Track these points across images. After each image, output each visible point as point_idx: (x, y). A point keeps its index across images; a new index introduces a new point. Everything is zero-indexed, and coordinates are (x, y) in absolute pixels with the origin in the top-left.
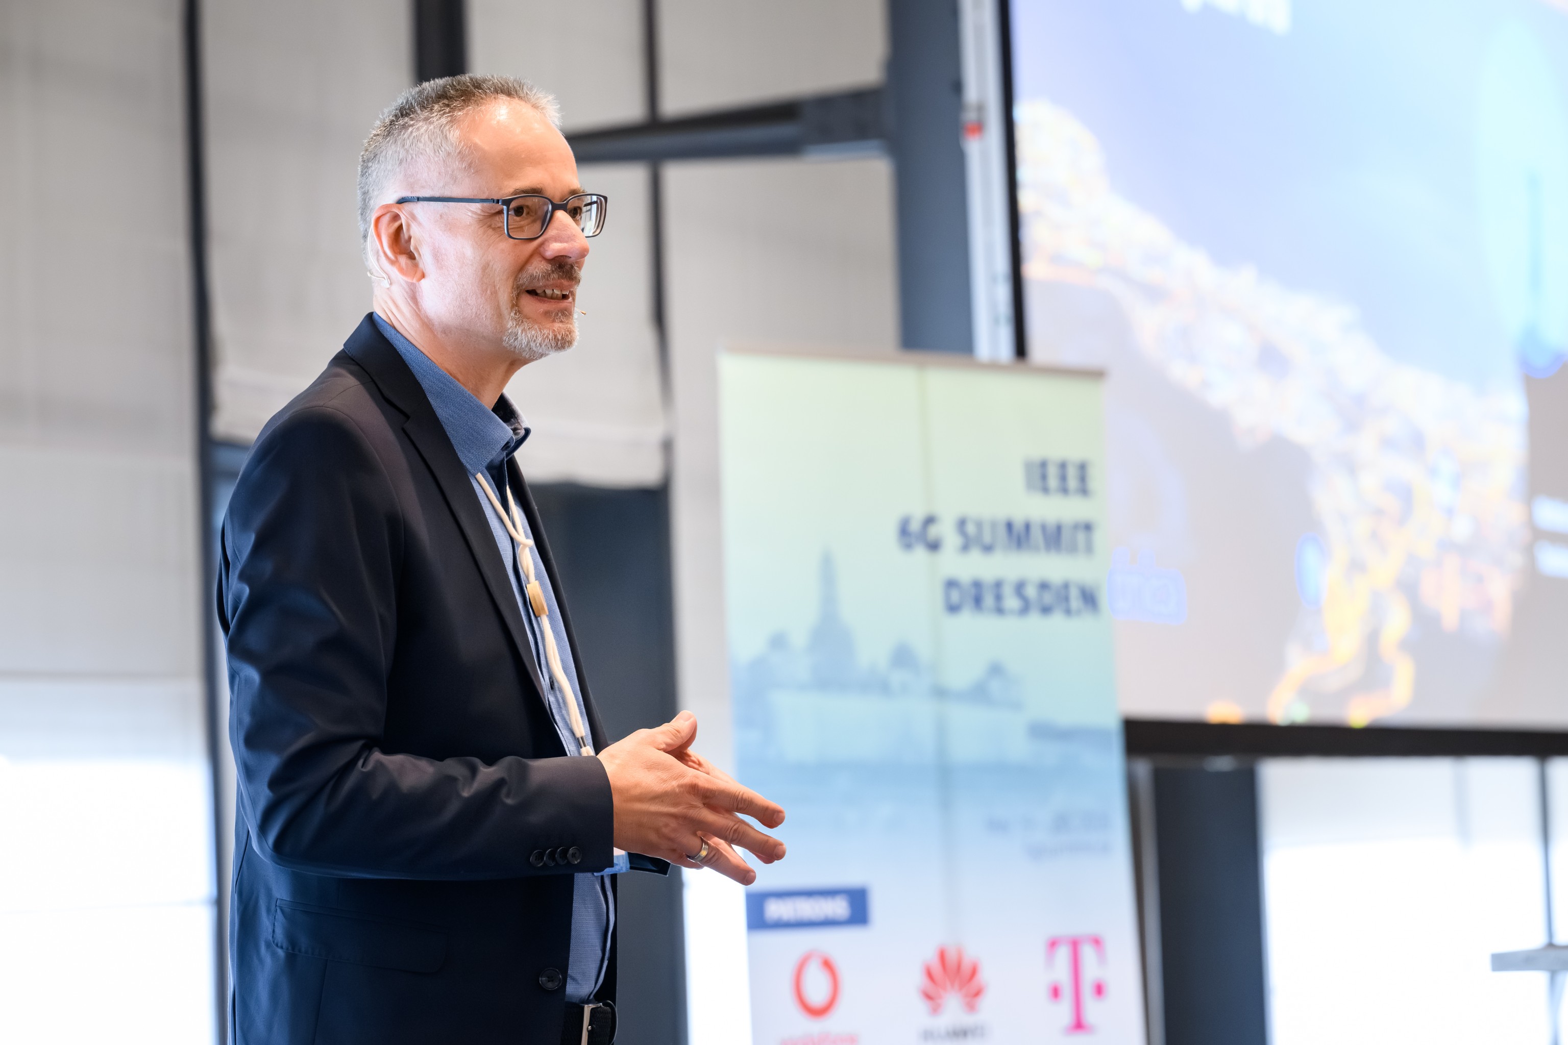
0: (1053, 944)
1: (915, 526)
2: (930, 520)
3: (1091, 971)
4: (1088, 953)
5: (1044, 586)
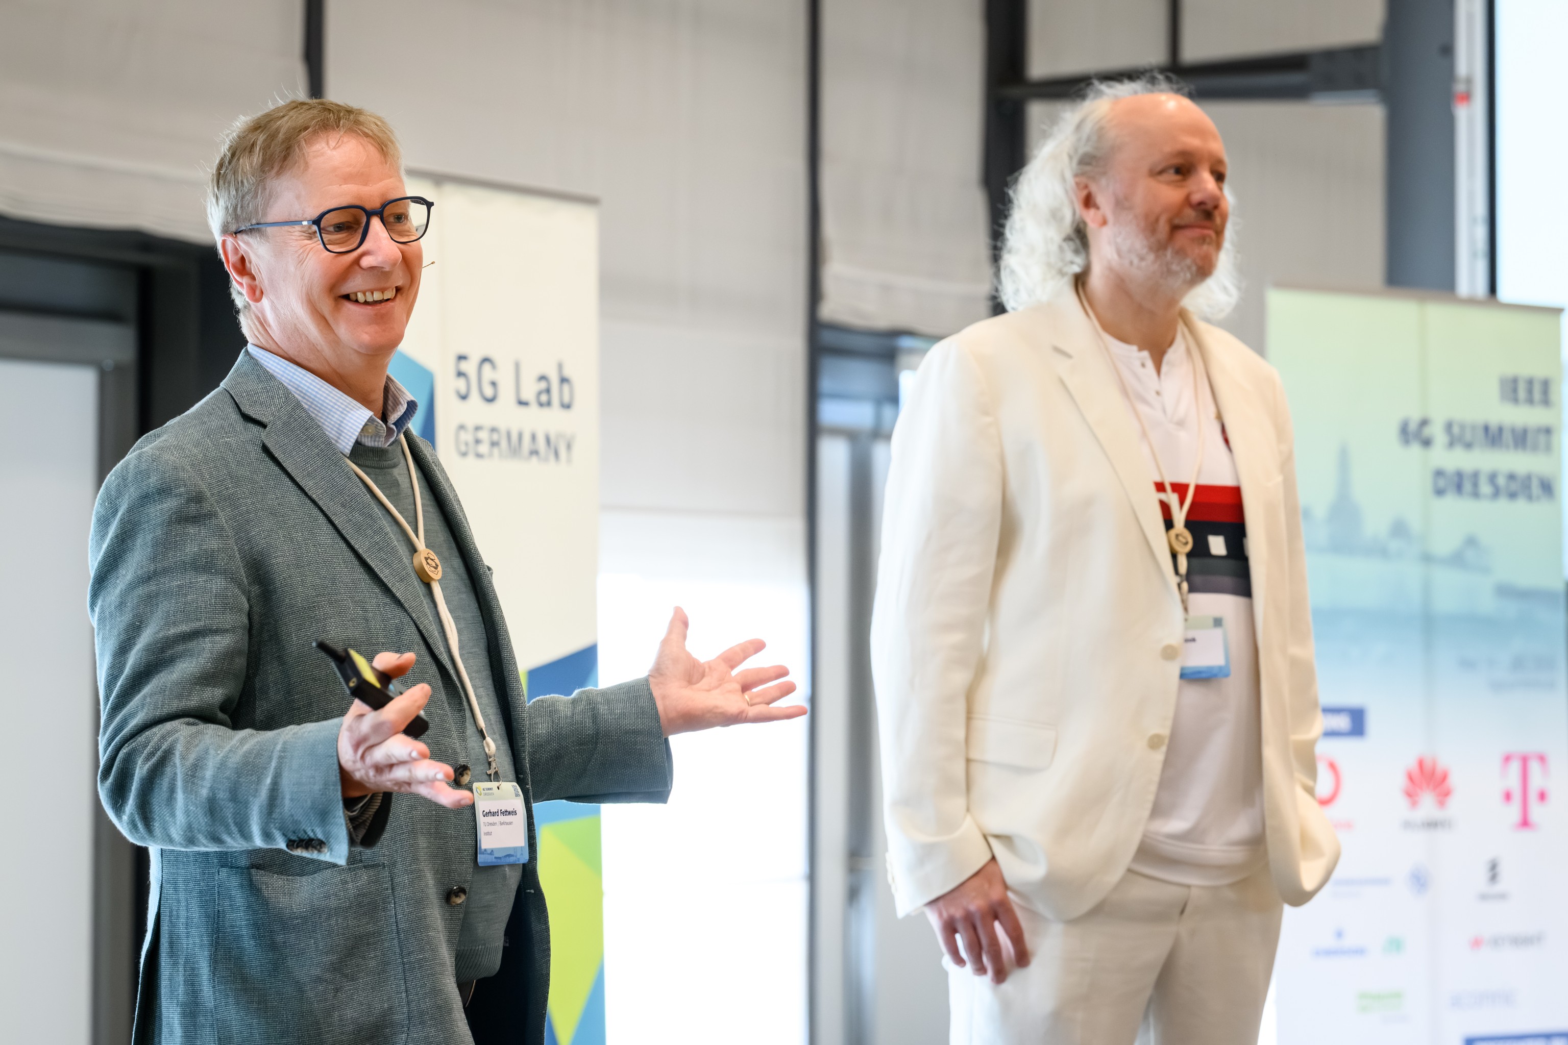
0: (1507, 759)
1: (1413, 426)
2: (1424, 423)
3: (1536, 781)
4: (1534, 767)
5: (1512, 477)
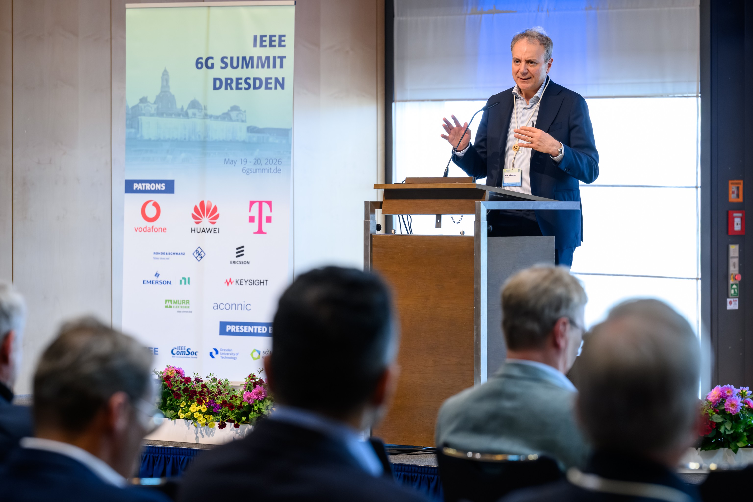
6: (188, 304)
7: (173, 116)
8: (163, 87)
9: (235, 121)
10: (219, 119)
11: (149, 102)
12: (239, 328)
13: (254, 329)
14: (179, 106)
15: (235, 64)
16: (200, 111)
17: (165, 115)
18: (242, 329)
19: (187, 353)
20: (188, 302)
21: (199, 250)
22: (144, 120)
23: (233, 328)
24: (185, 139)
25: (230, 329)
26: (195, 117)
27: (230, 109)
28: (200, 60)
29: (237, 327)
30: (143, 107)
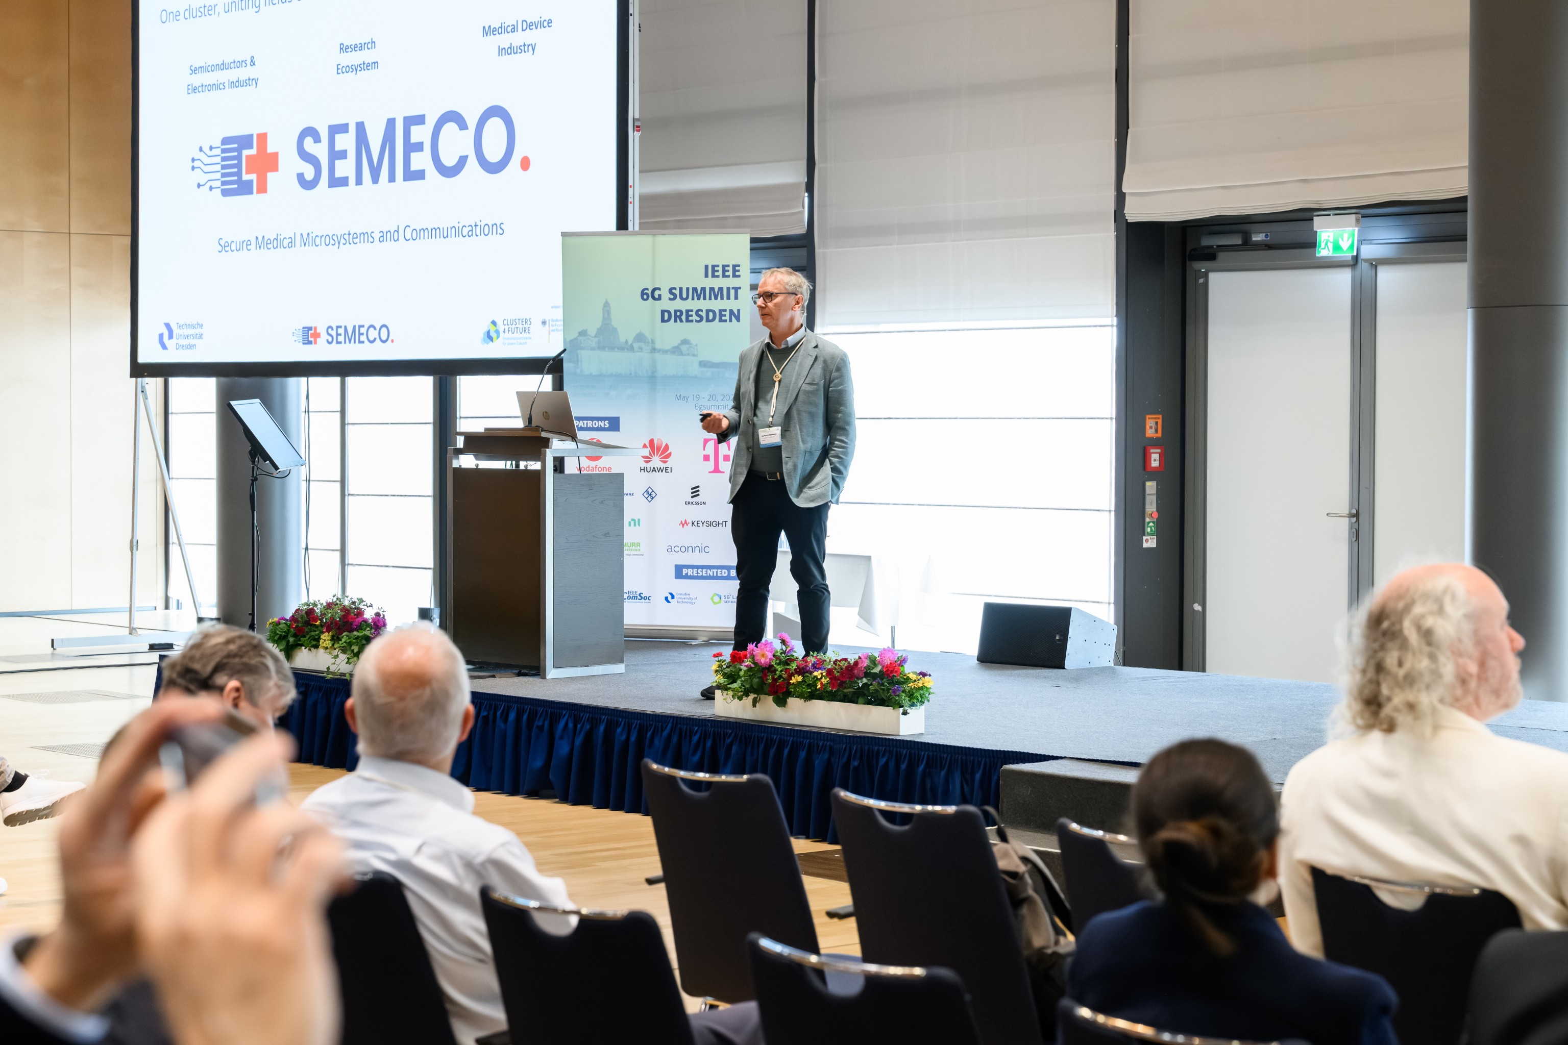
6: (638, 547)
7: (616, 350)
8: (604, 319)
9: (685, 355)
10: (669, 353)
11: (590, 336)
12: (697, 571)
13: (713, 572)
14: (622, 339)
15: (684, 296)
16: (647, 344)
17: (607, 349)
18: (701, 573)
19: (640, 598)
20: (638, 544)
21: (650, 490)
22: (584, 354)
23: (690, 572)
24: (631, 374)
25: (686, 572)
26: (641, 352)
27: (680, 342)
28: (645, 291)
29: (695, 570)
30: (583, 341)
